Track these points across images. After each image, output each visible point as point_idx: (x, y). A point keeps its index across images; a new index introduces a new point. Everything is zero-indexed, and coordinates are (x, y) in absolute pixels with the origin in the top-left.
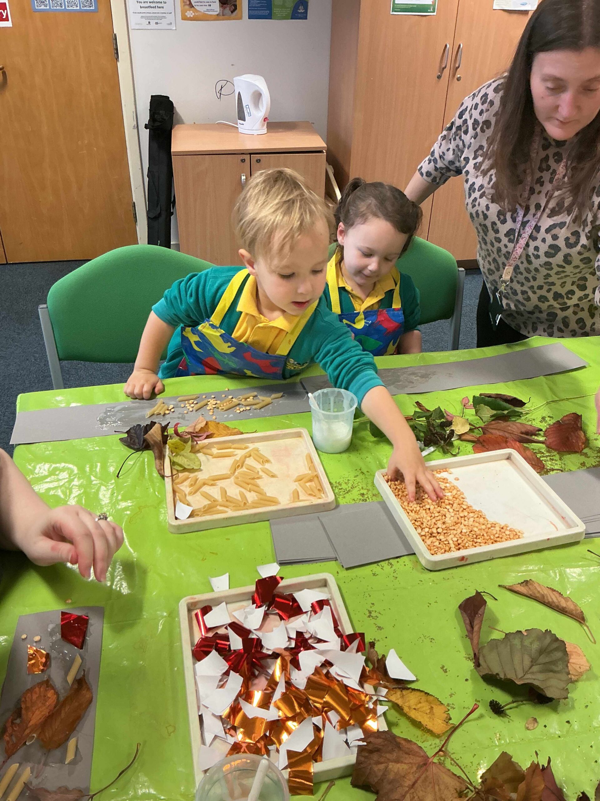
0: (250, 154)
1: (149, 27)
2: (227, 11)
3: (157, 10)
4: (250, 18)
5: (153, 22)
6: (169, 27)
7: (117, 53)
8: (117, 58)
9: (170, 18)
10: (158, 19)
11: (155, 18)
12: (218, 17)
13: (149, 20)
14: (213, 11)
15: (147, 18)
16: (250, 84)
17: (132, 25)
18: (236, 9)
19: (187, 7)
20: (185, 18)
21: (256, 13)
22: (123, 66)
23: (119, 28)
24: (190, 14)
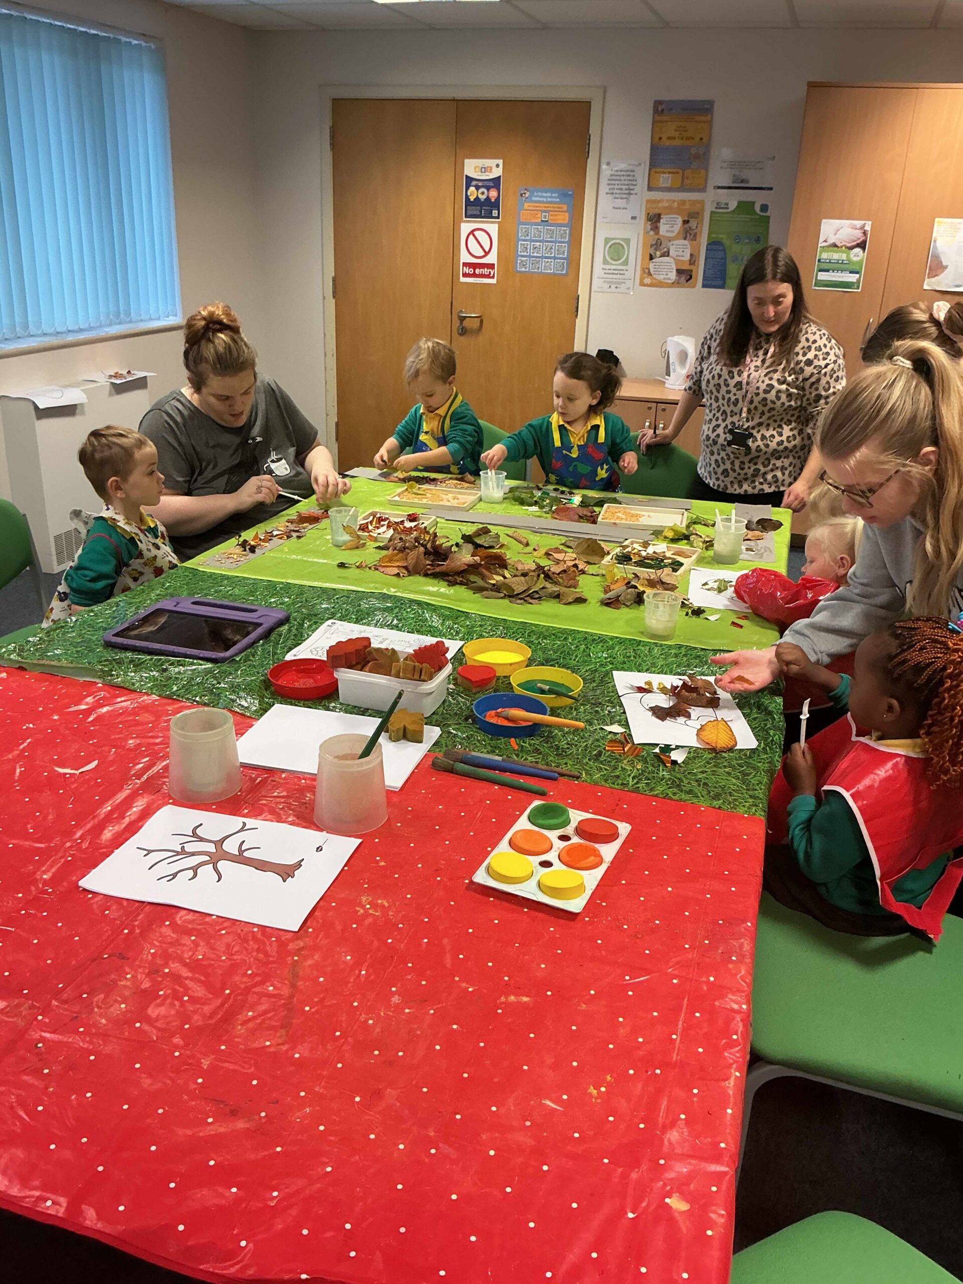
0: (657, 403)
1: (609, 290)
2: (683, 279)
3: (619, 276)
4: (704, 286)
5: (613, 286)
6: (627, 291)
7: (577, 311)
8: (577, 316)
9: (629, 283)
10: (617, 285)
11: (616, 283)
12: (673, 285)
13: (610, 284)
14: (669, 279)
15: (608, 282)
16: (678, 344)
17: (594, 288)
18: (691, 278)
19: (645, 275)
20: (642, 284)
21: (709, 283)
22: (580, 322)
23: (583, 291)
24: (647, 281)
